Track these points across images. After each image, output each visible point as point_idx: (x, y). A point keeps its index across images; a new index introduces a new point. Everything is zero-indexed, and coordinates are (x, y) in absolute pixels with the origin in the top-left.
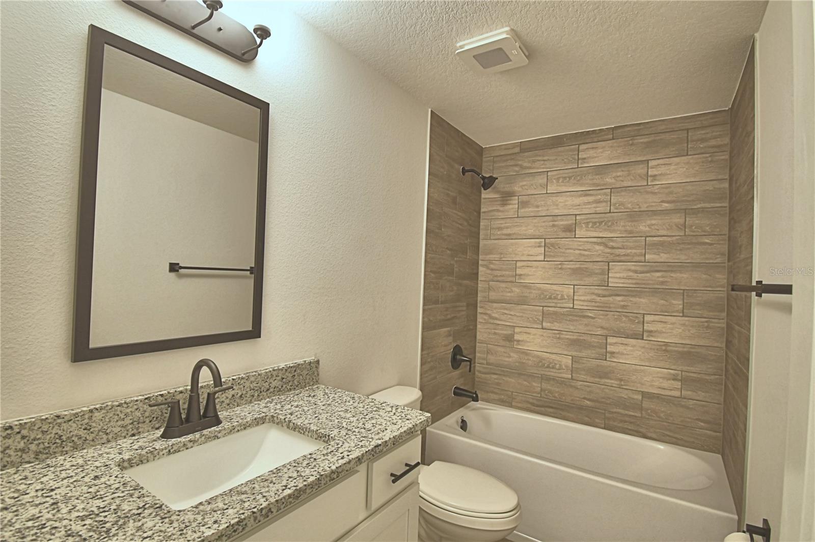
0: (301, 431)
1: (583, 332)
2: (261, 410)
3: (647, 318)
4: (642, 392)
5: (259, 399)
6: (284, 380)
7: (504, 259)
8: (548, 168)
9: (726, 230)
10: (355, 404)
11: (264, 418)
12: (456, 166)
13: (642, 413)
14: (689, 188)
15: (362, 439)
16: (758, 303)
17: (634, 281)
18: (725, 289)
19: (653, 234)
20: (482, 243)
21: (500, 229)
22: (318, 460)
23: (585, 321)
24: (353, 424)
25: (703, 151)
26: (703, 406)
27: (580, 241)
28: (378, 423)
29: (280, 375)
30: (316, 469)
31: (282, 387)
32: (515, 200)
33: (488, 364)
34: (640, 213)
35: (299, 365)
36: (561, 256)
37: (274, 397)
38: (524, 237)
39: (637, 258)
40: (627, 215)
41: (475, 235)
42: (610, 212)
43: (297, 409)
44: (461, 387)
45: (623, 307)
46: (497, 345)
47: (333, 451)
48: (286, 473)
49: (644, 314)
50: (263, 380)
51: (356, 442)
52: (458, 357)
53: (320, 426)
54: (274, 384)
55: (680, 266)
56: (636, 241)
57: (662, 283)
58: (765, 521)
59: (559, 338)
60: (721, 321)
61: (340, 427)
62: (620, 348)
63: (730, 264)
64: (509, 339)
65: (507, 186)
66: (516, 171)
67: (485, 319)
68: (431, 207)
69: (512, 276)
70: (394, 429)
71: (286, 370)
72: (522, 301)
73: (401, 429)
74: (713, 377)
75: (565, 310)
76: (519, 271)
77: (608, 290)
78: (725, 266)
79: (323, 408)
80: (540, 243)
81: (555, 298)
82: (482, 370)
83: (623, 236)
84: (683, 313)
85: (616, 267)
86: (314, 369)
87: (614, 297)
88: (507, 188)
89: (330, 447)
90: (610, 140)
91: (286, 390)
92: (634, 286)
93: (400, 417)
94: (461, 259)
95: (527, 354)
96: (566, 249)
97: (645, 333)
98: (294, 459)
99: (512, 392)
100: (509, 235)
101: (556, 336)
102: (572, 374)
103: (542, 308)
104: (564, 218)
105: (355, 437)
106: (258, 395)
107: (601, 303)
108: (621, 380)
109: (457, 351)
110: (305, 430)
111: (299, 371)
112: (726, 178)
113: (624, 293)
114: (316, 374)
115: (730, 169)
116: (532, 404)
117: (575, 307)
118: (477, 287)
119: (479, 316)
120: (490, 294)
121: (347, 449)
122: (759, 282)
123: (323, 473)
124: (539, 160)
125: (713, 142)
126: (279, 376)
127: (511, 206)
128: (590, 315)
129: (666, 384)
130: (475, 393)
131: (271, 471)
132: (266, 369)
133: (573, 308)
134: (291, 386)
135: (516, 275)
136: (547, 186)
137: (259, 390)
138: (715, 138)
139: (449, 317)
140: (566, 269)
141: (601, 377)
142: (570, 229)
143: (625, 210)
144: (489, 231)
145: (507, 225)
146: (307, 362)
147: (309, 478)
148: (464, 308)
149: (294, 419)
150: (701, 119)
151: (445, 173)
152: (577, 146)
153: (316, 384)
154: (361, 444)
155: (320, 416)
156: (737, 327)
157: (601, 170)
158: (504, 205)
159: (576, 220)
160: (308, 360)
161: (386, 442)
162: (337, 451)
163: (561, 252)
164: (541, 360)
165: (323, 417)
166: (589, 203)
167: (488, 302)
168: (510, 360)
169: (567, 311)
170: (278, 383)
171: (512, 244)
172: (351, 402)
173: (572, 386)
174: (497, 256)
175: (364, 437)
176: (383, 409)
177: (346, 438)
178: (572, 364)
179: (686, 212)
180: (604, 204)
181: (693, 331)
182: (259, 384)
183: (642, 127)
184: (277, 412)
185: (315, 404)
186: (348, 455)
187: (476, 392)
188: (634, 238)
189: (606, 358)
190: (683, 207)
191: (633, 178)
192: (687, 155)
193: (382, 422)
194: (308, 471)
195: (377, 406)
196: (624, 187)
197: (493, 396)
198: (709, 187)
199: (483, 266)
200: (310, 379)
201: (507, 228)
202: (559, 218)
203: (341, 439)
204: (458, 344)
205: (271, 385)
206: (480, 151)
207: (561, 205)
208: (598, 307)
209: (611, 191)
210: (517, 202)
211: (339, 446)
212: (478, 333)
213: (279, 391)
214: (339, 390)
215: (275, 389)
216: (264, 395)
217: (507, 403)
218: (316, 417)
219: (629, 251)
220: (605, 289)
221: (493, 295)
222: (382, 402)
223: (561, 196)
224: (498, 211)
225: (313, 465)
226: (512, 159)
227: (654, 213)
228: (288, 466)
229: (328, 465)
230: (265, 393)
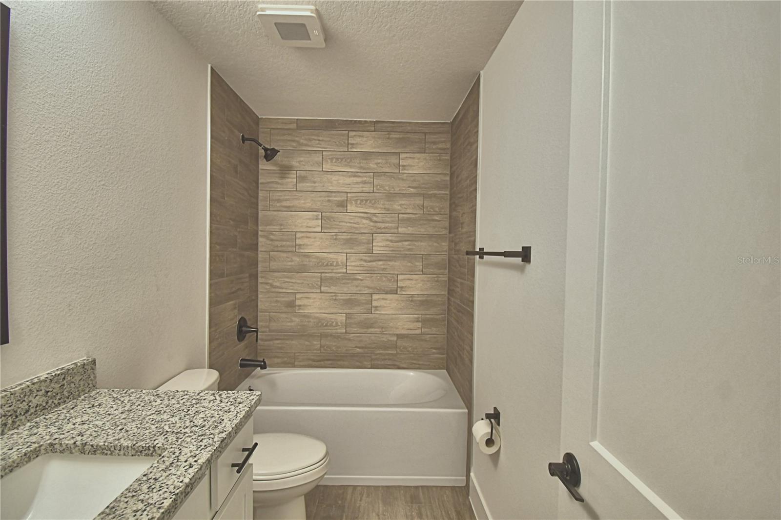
0: (106, 452)
1: (354, 292)
2: (26, 440)
3: (400, 277)
4: (397, 334)
5: (15, 426)
6: (49, 394)
7: (283, 230)
8: (323, 148)
9: (448, 211)
10: (166, 402)
11: (38, 449)
12: (236, 132)
13: (396, 351)
14: (426, 177)
15: (200, 438)
16: (480, 263)
17: (391, 249)
18: (447, 253)
19: (403, 212)
20: (261, 214)
21: (279, 201)
22: (160, 479)
23: (356, 282)
24: (178, 425)
25: (435, 151)
26: (435, 338)
27: (350, 216)
28: (208, 415)
29: (42, 388)
30: (165, 490)
31: (47, 403)
32: (293, 175)
33: (270, 331)
34: (395, 195)
35: (68, 370)
36: (335, 228)
37: (38, 419)
38: (303, 210)
39: (392, 231)
40: (386, 195)
41: (254, 205)
42: (373, 192)
43: (86, 426)
44: (247, 358)
45: (384, 269)
46: (279, 312)
47: (173, 463)
48: (125, 508)
49: (397, 274)
50: (19, 400)
51: (195, 443)
52: (244, 329)
53: (136, 439)
54: (35, 402)
55: (421, 237)
56: (392, 217)
57: (409, 250)
58: (495, 409)
59: (335, 300)
60: (445, 276)
61: (165, 433)
62: (382, 303)
63: (451, 235)
64: (291, 305)
65: (286, 159)
66: (294, 147)
67: (266, 289)
68: (214, 174)
69: (293, 246)
70: (231, 417)
71: (51, 380)
72: (302, 269)
73: (238, 415)
74: (440, 316)
75: (340, 275)
76: (298, 242)
77: (372, 256)
78: (447, 237)
79: (124, 416)
80: (317, 216)
81: (331, 265)
82: (264, 337)
83: (383, 212)
84: (422, 271)
85: (378, 238)
86: (89, 372)
87: (377, 262)
88: (285, 162)
89: (165, 459)
90: (372, 131)
91: (53, 405)
92: (391, 253)
93: (229, 403)
94: (243, 230)
95: (309, 317)
96: (340, 222)
97: (398, 289)
98: (126, 488)
99: (295, 353)
100: (289, 207)
101: (333, 299)
102: (345, 329)
103: (320, 274)
104: (338, 194)
105: (190, 439)
106: (13, 422)
107: (367, 267)
108: (382, 328)
109: (242, 323)
110: (112, 449)
111: (69, 378)
112: (447, 173)
113: (384, 259)
114: (92, 378)
115: (451, 167)
116: (314, 360)
117: (347, 272)
118: (258, 258)
119: (260, 286)
120: (271, 264)
121: (189, 455)
122: (481, 249)
123: (178, 491)
124: (315, 140)
125: (440, 146)
126: (41, 390)
127: (290, 180)
128: (360, 277)
129: (412, 326)
130: (263, 361)
131: (102, 513)
132: (21, 384)
133: (346, 273)
134: (59, 399)
135: (296, 245)
136: (322, 164)
137: (14, 414)
138: (442, 142)
139: (234, 289)
140: (340, 239)
141: (367, 328)
142: (343, 205)
143: (384, 192)
144: (268, 203)
145: (286, 197)
146: (79, 364)
147: (163, 503)
148: (247, 280)
149: (89, 439)
150: (434, 126)
151: (227, 138)
152: (347, 132)
153: (94, 390)
154: (203, 444)
155: (126, 427)
156: (459, 280)
157: (367, 155)
158: (283, 178)
159: (347, 197)
160: (79, 361)
161: (230, 433)
162: (178, 461)
163: (335, 225)
164: (320, 320)
165: (132, 427)
166: (357, 183)
167: (269, 271)
168: (292, 324)
169: (342, 276)
170: (41, 400)
171: (291, 216)
172: (159, 401)
173: (346, 339)
174: (277, 228)
175: (202, 435)
176: (205, 399)
177: (179, 443)
178: (346, 320)
179: (425, 196)
180: (369, 185)
181: (429, 284)
182: (12, 407)
183: (396, 125)
184: (55, 437)
185: (109, 414)
186: (196, 461)
187: (264, 359)
188: (390, 215)
189: (372, 312)
190: (422, 192)
191: (389, 166)
192: (425, 153)
193: (212, 414)
194: (155, 497)
195: (194, 397)
196: (383, 173)
197: (276, 360)
198: (438, 178)
199: (262, 236)
200: (84, 385)
201: (286, 200)
202: (334, 194)
203: (174, 446)
204: (243, 316)
205: (30, 404)
206: (257, 120)
207: (335, 182)
208: (365, 270)
209: (374, 175)
210: (295, 176)
211: (177, 454)
212: (259, 304)
213: (44, 409)
214: (131, 390)
215: (38, 408)
216: (21, 420)
217: (291, 363)
218: (121, 429)
219: (387, 225)
220: (370, 256)
221: (274, 265)
222: (198, 392)
223: (335, 175)
224: (277, 183)
225: (158, 487)
226: (289, 134)
227: (404, 195)
228: (123, 499)
229: (177, 480)
230: (24, 417)
